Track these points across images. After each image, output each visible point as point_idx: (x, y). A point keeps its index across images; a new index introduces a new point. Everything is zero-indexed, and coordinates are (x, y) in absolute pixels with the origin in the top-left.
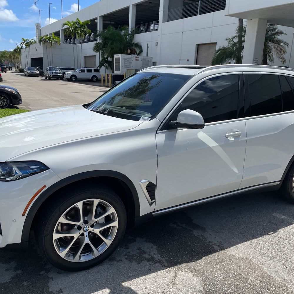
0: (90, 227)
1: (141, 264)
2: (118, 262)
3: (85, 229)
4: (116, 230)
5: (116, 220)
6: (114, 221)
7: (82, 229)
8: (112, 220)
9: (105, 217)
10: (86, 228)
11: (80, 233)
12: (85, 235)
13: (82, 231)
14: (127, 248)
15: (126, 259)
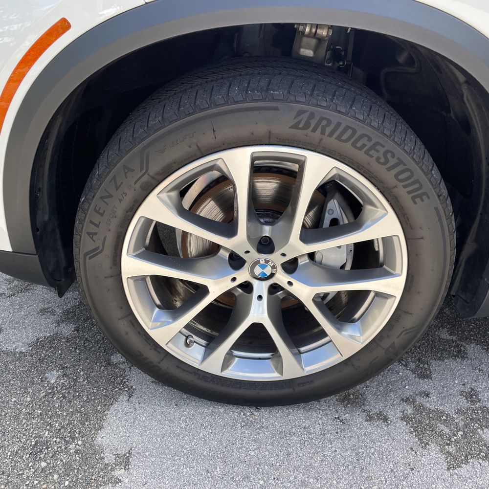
0: (279, 269)
1: (464, 470)
2: (370, 418)
3: (258, 271)
4: (389, 309)
5: (398, 271)
6: (387, 274)
7: (247, 266)
8: (382, 265)
9: (357, 245)
10: (263, 267)
11: (234, 279)
12: (255, 294)
13: (243, 276)
14: (425, 375)
15: (405, 418)
